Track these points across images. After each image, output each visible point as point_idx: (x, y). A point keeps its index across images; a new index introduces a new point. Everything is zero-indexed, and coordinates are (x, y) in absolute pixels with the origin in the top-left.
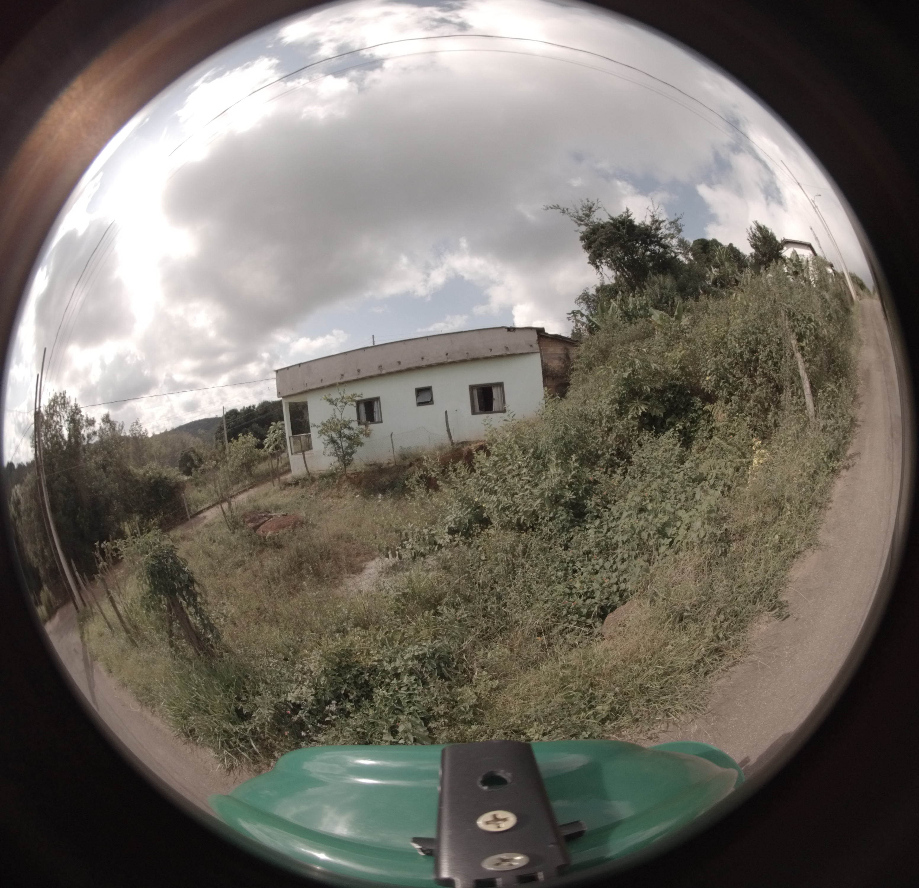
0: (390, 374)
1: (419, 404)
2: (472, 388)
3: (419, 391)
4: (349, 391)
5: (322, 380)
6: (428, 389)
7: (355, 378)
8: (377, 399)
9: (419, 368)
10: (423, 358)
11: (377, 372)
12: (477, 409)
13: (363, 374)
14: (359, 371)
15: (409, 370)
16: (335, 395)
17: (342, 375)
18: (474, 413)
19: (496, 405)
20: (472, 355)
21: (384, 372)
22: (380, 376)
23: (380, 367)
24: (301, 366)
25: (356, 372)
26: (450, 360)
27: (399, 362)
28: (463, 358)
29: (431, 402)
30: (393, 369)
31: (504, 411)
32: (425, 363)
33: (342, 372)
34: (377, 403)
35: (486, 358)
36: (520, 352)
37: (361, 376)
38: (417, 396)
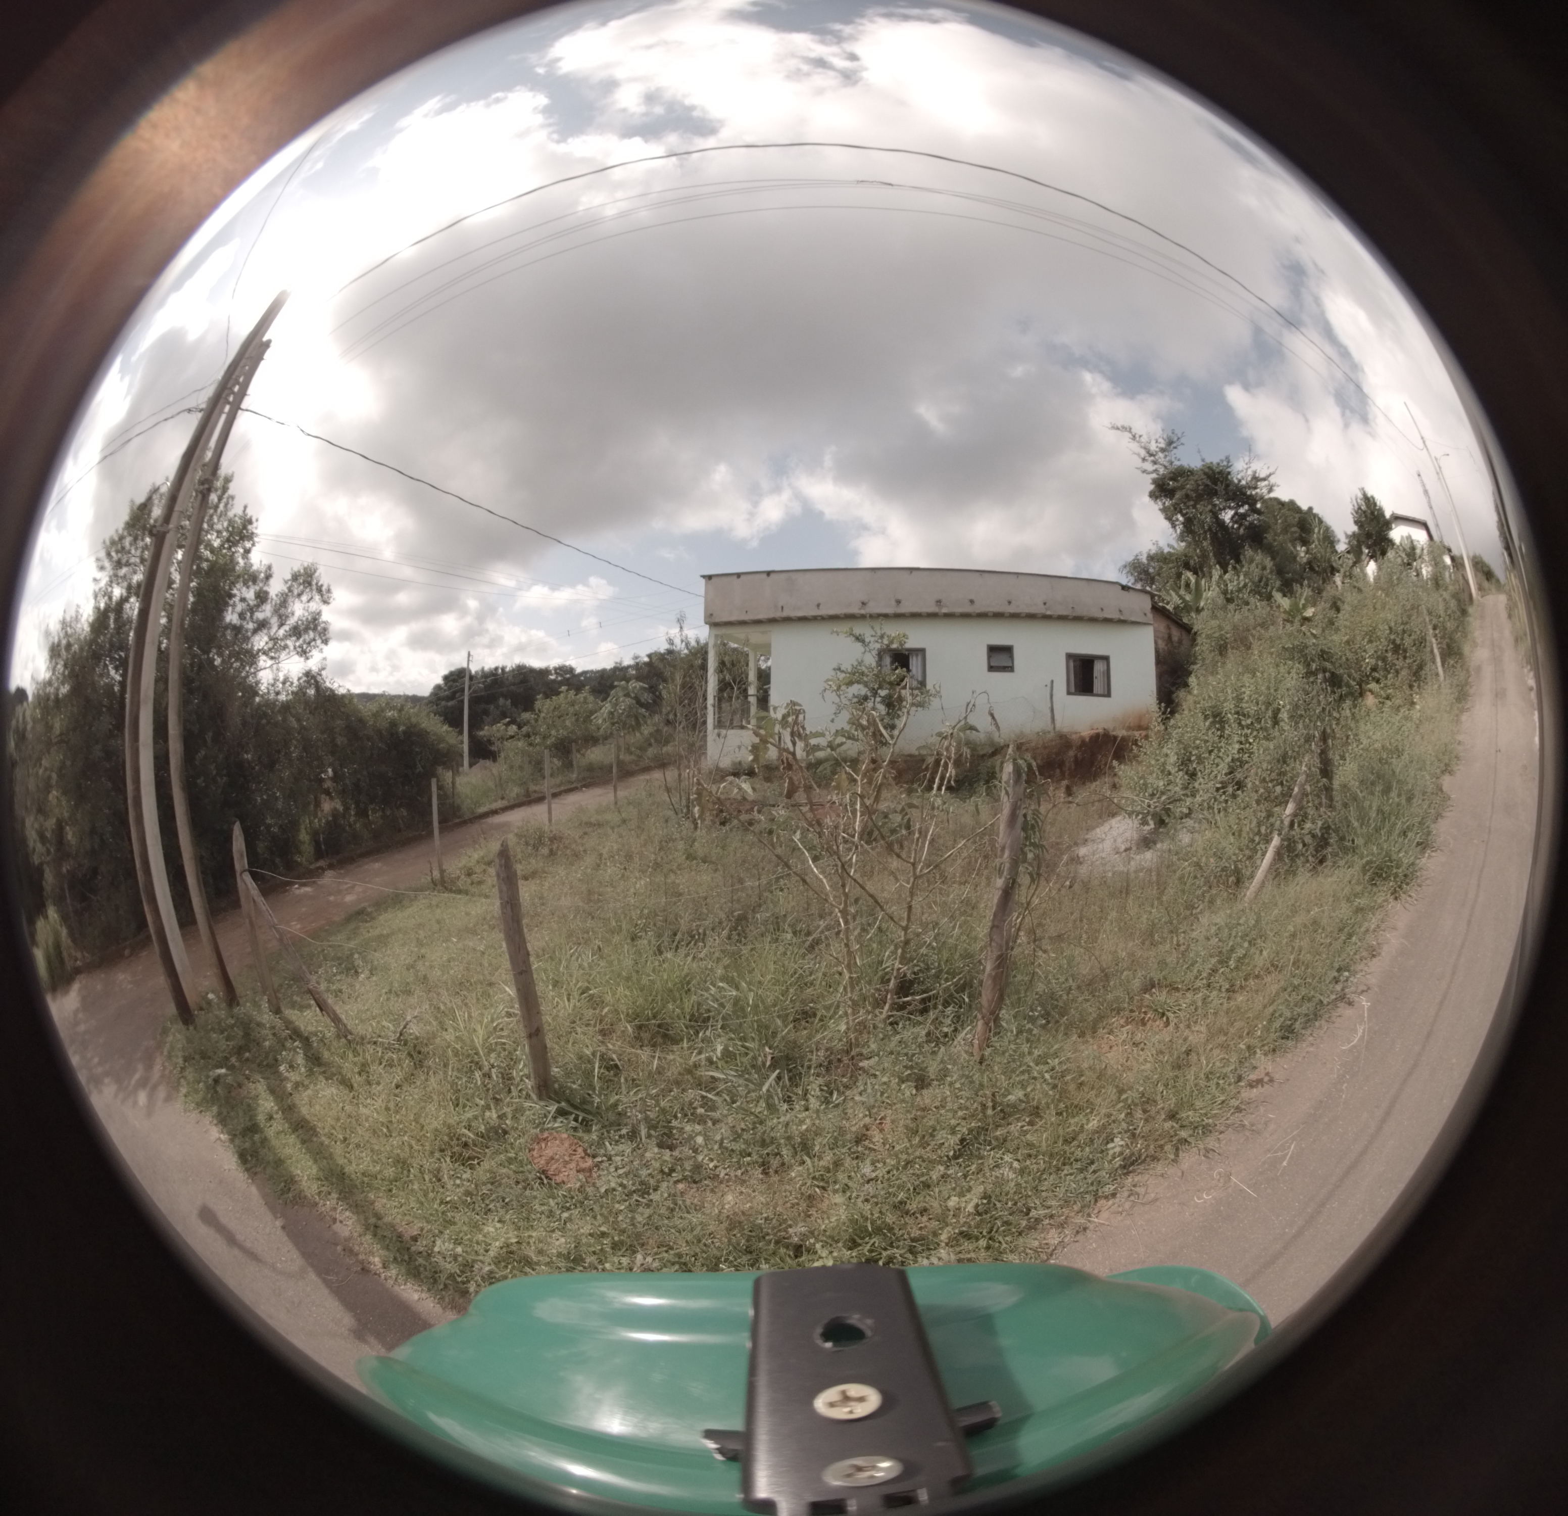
0: (949, 616)
1: (991, 668)
2: (1069, 656)
3: (993, 650)
4: (892, 630)
5: (818, 605)
6: (1008, 650)
7: (889, 611)
8: (922, 651)
9: (998, 616)
10: (1010, 603)
11: (933, 609)
12: (1073, 690)
13: (904, 609)
14: (898, 602)
15: (982, 616)
16: (863, 629)
17: (864, 604)
18: (1069, 693)
19: (1098, 685)
20: (1079, 612)
21: (945, 610)
22: (932, 616)
23: (939, 602)
24: (772, 575)
25: (894, 603)
26: (1048, 613)
27: (972, 602)
28: (1065, 613)
29: (1010, 669)
30: (959, 610)
31: (1108, 695)
32: (1012, 609)
33: (865, 599)
34: (920, 658)
35: (1093, 620)
36: (1133, 619)
37: (901, 610)
38: (989, 657)
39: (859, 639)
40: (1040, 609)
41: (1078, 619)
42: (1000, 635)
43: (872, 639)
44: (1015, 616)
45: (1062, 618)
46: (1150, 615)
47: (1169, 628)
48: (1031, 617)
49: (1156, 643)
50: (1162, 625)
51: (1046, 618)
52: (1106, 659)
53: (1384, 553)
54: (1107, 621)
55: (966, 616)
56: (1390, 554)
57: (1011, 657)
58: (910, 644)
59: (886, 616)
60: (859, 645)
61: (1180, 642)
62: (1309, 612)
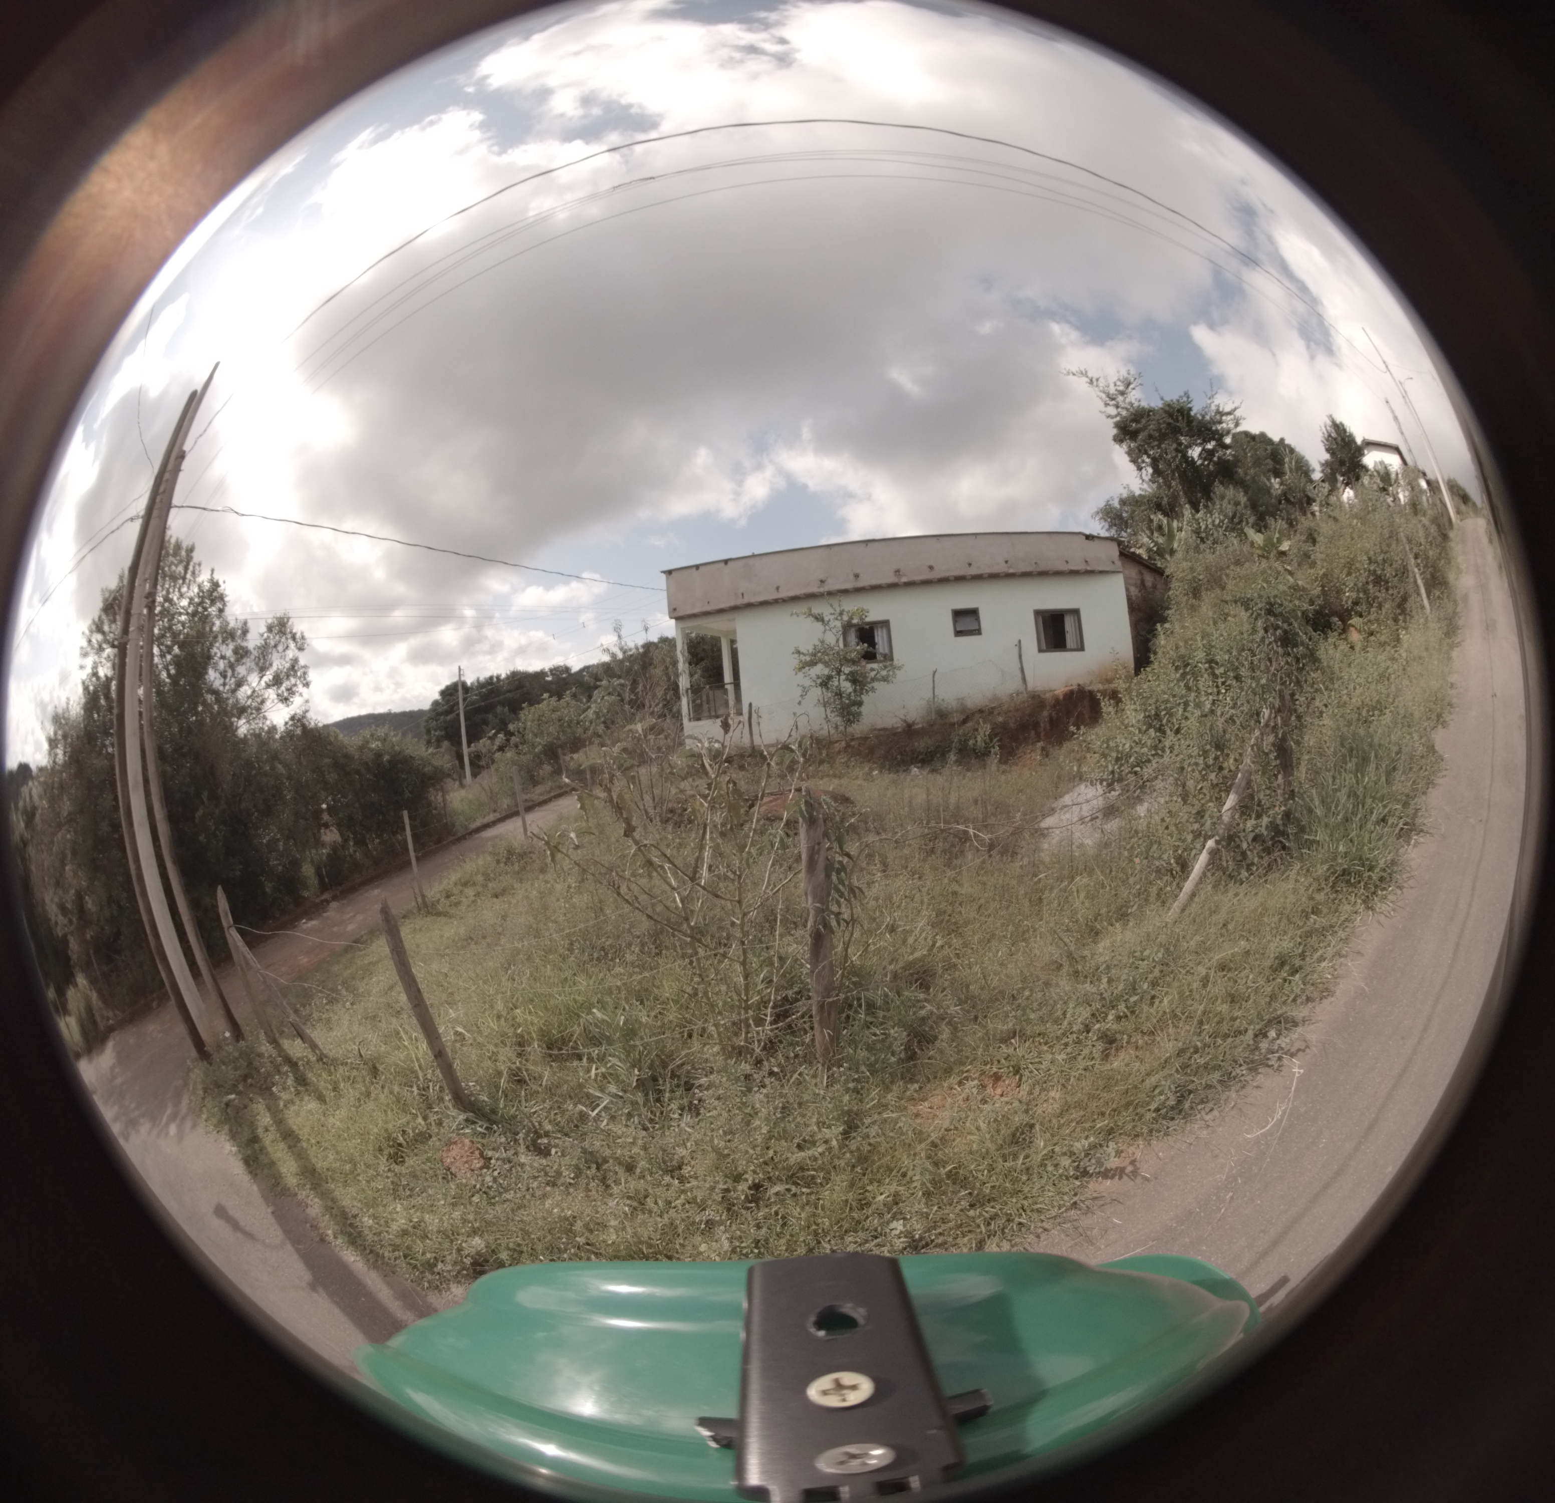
0: (910, 584)
1: (958, 633)
2: (1037, 613)
3: (958, 614)
4: (851, 605)
5: (778, 588)
6: (973, 613)
7: (848, 586)
8: (885, 624)
9: (960, 579)
10: (970, 565)
11: (893, 579)
12: (1044, 647)
13: (864, 582)
14: (857, 576)
15: (944, 581)
16: (821, 608)
17: (822, 581)
18: (1040, 650)
19: (1070, 640)
20: (1043, 567)
21: (904, 580)
22: (893, 586)
23: (897, 572)
24: (730, 563)
25: (852, 577)
26: (1011, 571)
27: (931, 568)
28: (1028, 570)
29: (978, 632)
30: (918, 578)
31: (1081, 648)
32: (973, 571)
33: (822, 577)
34: (885, 631)
35: (1058, 574)
36: (1101, 569)
37: (861, 584)
38: (955, 622)
39: (819, 618)
40: (1001, 568)
41: (1043, 574)
42: (964, 598)
43: (832, 617)
44: (978, 578)
45: (1026, 575)
46: (1119, 563)
47: (1141, 574)
48: (994, 576)
49: (1127, 590)
50: (1133, 572)
51: (1011, 576)
52: (1076, 612)
54: (1074, 573)
55: (926, 583)
57: (978, 620)
58: (871, 617)
59: (845, 592)
60: (819, 625)
61: (1154, 587)
62: (1285, 546)
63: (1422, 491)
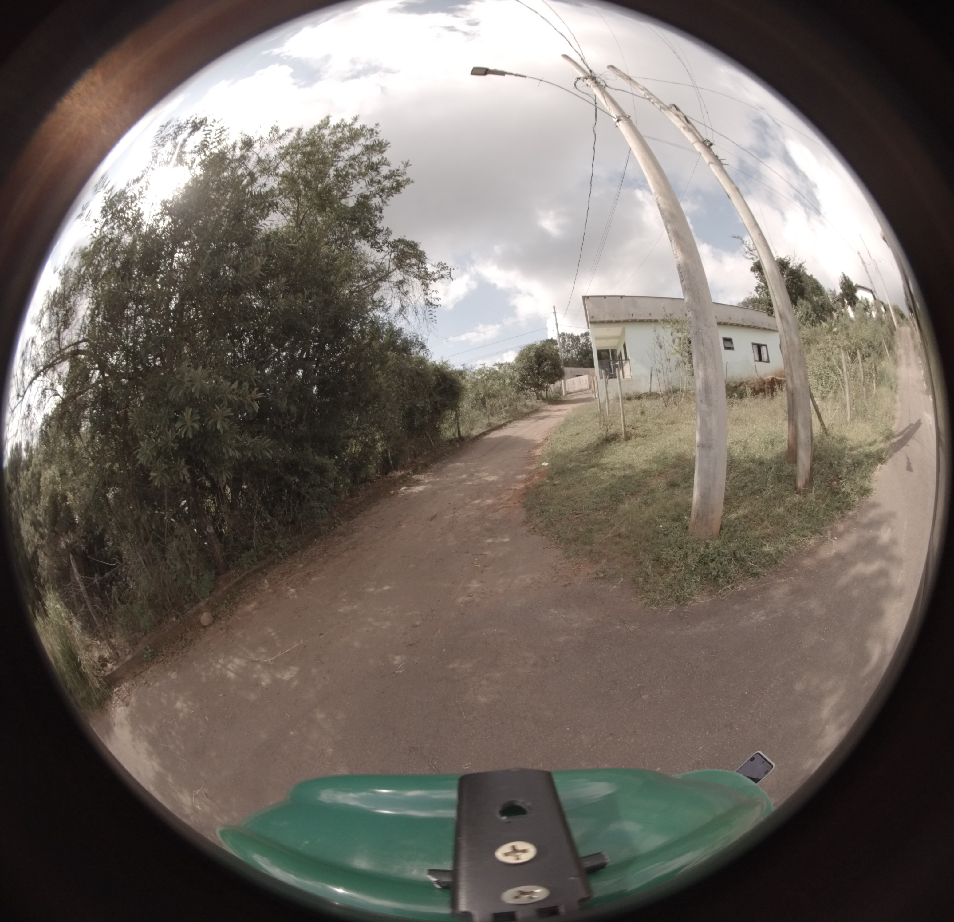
1: (725, 348)
2: (753, 344)
3: (725, 339)
5: (650, 314)
6: (730, 340)
9: (727, 324)
10: (729, 318)
12: (756, 359)
17: (671, 315)
18: (755, 361)
19: (765, 358)
20: (755, 324)
24: (623, 298)
25: (684, 315)
26: (744, 324)
28: (750, 324)
29: (733, 349)
31: (768, 362)
32: (731, 322)
35: (759, 328)
36: (773, 329)
40: (741, 322)
41: (754, 327)
44: (731, 325)
45: (748, 327)
48: (737, 325)
51: (743, 326)
52: (766, 346)
53: (855, 304)
54: (764, 329)
56: (857, 305)
57: (732, 343)
62: (835, 330)
63: (882, 313)
